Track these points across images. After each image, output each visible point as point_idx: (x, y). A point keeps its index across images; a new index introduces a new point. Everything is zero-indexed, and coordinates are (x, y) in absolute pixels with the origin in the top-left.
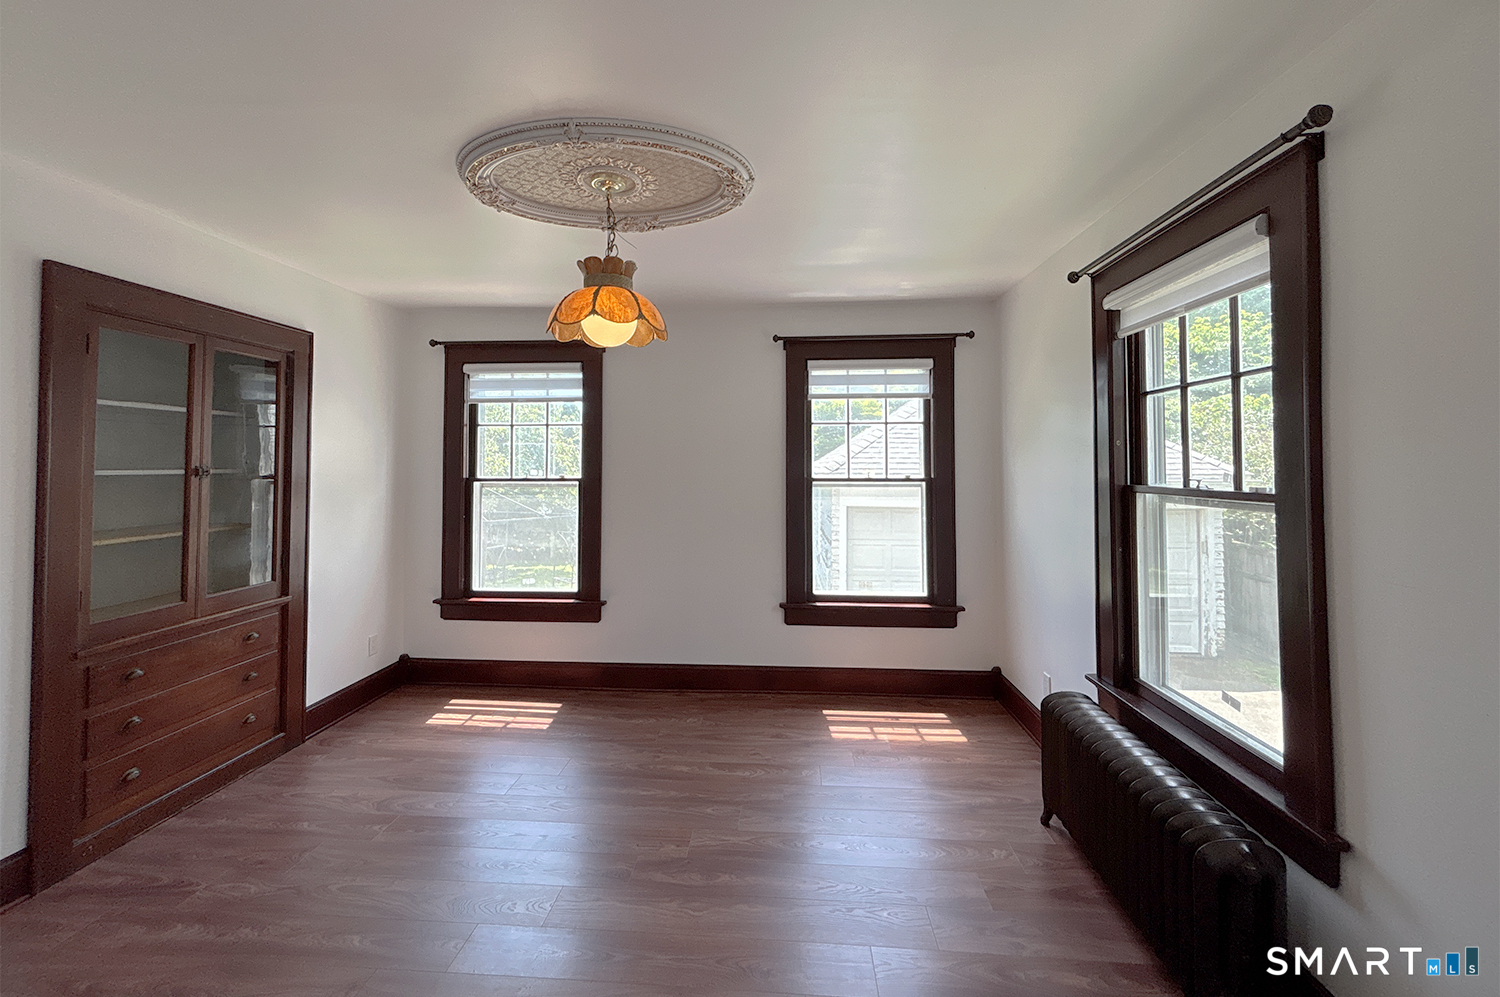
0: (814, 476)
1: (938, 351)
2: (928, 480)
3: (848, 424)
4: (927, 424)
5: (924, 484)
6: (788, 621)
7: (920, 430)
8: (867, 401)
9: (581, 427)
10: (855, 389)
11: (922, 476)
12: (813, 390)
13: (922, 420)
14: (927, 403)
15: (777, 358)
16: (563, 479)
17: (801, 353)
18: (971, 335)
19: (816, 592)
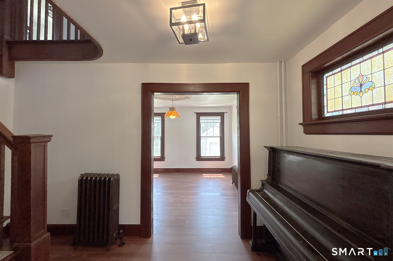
0: (201, 136)
1: (222, 115)
2: (220, 136)
3: (207, 127)
4: (220, 127)
5: (220, 137)
6: (197, 160)
7: (219, 128)
8: (210, 123)
9: (161, 128)
10: (208, 121)
11: (219, 136)
12: (201, 121)
13: (219, 126)
14: (220, 123)
15: (195, 116)
16: (158, 137)
17: (199, 115)
18: (227, 112)
19: (201, 155)
